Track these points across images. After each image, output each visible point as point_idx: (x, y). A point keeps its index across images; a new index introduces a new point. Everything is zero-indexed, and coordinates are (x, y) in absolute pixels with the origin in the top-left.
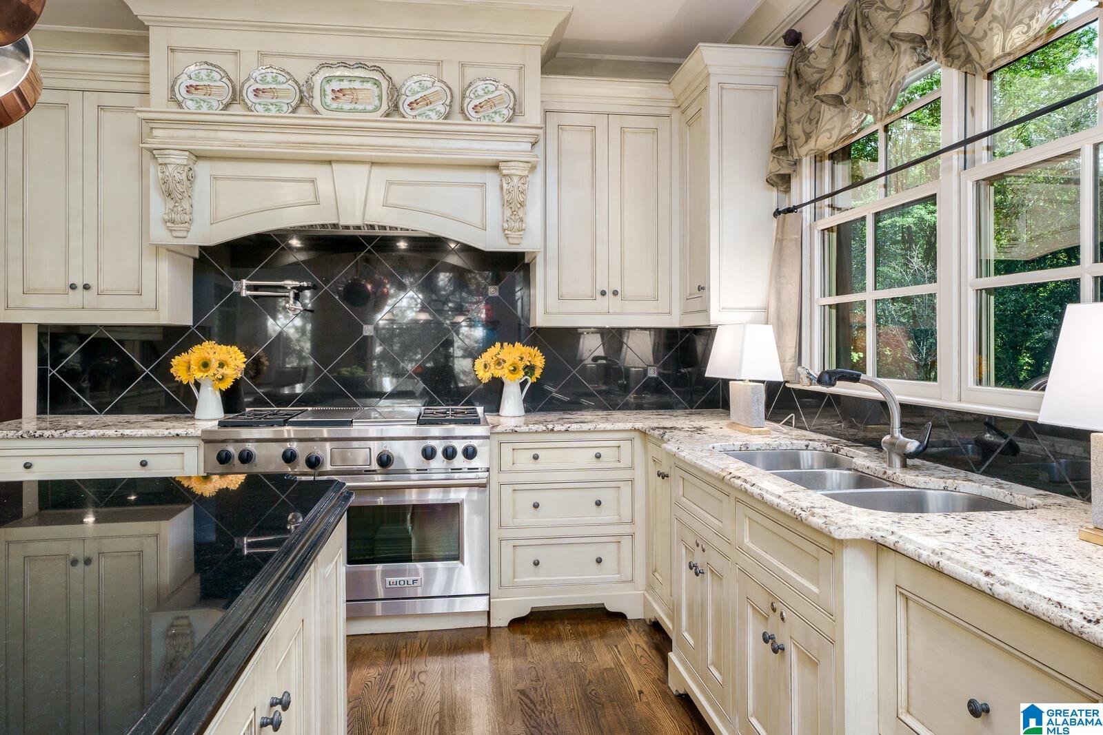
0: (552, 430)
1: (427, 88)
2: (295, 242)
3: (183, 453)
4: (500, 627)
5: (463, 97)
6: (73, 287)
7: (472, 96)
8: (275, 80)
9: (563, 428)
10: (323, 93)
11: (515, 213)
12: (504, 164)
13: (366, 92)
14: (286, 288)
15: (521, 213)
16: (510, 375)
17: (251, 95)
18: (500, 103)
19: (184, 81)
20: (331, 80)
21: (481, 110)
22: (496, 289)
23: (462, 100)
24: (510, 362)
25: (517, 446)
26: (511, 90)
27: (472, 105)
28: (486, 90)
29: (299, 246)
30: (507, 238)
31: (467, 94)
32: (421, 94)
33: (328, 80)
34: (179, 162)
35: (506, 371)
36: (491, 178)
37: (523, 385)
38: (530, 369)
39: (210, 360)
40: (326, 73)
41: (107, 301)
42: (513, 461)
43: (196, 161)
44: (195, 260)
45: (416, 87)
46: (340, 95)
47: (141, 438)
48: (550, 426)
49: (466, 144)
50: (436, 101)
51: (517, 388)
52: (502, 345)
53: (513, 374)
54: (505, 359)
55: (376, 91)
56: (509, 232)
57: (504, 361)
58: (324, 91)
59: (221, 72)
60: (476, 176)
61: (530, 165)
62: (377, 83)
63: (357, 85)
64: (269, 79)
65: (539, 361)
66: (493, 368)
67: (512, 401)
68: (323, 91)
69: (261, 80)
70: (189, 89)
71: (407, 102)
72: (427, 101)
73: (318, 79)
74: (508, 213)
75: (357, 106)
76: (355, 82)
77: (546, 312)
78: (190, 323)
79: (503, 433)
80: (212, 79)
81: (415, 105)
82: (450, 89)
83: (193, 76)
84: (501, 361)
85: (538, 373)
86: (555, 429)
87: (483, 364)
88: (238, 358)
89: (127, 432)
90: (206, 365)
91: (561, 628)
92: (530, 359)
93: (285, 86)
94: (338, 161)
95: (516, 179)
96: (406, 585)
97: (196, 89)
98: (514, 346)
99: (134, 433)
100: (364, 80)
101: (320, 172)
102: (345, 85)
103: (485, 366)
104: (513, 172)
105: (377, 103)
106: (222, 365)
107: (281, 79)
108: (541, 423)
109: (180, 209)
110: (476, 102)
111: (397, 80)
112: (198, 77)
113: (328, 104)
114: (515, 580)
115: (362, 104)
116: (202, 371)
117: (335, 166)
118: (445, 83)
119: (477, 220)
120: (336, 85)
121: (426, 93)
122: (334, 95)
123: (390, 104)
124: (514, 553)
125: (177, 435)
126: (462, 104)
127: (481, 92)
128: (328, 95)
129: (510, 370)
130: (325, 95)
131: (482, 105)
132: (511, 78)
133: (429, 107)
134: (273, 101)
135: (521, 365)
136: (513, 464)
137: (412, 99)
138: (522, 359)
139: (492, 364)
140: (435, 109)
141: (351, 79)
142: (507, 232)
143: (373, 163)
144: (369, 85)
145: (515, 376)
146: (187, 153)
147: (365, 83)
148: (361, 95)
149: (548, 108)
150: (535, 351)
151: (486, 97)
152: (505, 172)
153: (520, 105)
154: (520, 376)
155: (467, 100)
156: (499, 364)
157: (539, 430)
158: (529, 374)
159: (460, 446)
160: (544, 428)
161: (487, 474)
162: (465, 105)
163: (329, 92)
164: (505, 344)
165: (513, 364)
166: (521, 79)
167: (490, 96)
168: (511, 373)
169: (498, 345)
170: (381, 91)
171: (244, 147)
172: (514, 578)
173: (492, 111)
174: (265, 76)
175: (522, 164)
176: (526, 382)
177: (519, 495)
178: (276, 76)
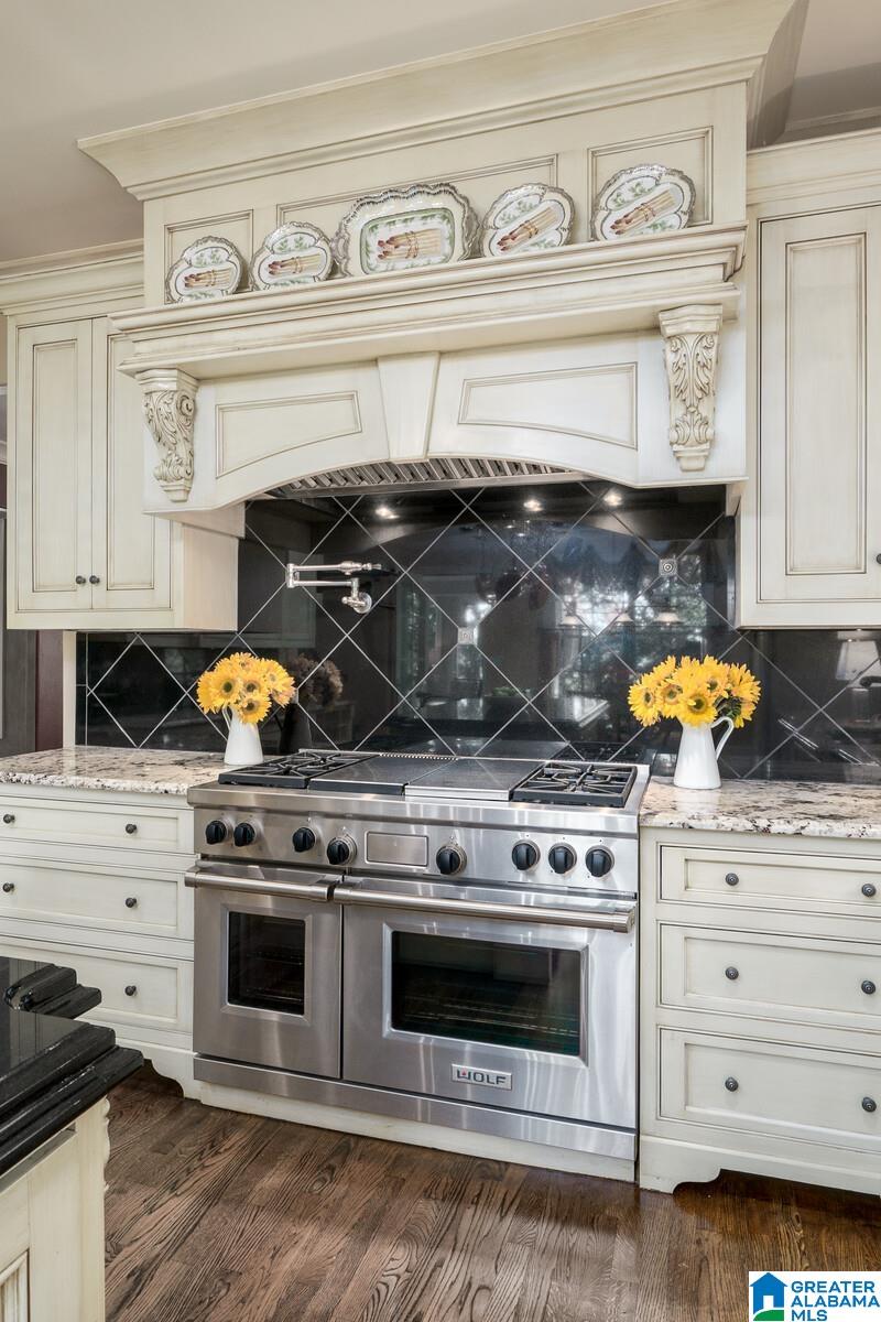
0: (766, 831)
1: (531, 208)
2: (384, 512)
3: (177, 819)
4: (657, 1192)
5: (595, 208)
6: (80, 581)
7: (611, 205)
8: (300, 245)
9: (790, 829)
10: (365, 249)
11: (692, 409)
12: (667, 314)
13: (430, 234)
14: (343, 574)
15: (704, 410)
16: (691, 714)
17: (265, 274)
18: (663, 209)
19: (183, 271)
20: (376, 227)
21: (630, 226)
22: (672, 563)
23: (593, 213)
24: (691, 692)
25: (693, 854)
26: (685, 178)
27: (611, 221)
28: (638, 190)
29: (392, 517)
30: (678, 458)
31: (602, 204)
32: (521, 221)
33: (373, 226)
34: (166, 387)
35: (682, 707)
36: (644, 349)
37: (717, 733)
38: (730, 705)
39: (234, 681)
40: (368, 214)
41: (118, 599)
42: (687, 881)
43: (197, 387)
44: (241, 540)
45: (512, 211)
46: (390, 247)
47: (125, 792)
48: (763, 823)
49: (594, 289)
50: (547, 226)
51: (708, 739)
52: (678, 664)
53: (698, 713)
54: (681, 686)
55: (445, 228)
56: (681, 448)
57: (680, 690)
58: (367, 245)
59: (228, 248)
60: (618, 352)
61: (720, 309)
62: (446, 215)
63: (416, 225)
64: (291, 244)
65: (749, 690)
66: (659, 701)
67: (697, 760)
68: (364, 243)
69: (281, 249)
70: (190, 280)
71: (498, 238)
72: (530, 230)
73: (355, 228)
74: (679, 411)
75: (416, 261)
76: (413, 223)
77: (760, 600)
78: (234, 627)
79: (665, 828)
80: (217, 261)
81: (510, 242)
82: (570, 199)
83: (194, 262)
84: (675, 690)
85: (747, 712)
86: (774, 829)
87: (644, 694)
88: (277, 678)
89: (109, 783)
90: (228, 687)
91: (782, 1228)
92: (729, 686)
93: (313, 251)
94: (388, 357)
95: (691, 340)
96: (485, 1083)
97: (197, 280)
98: (701, 663)
99: (116, 786)
100: (427, 214)
101: (361, 379)
102: (399, 229)
103: (647, 697)
104: (688, 327)
105: (447, 249)
106: (251, 688)
107: (308, 240)
108: (745, 811)
109: (175, 458)
110: (618, 215)
111: (481, 203)
112: (202, 264)
113: (373, 267)
114: (689, 1108)
115: (425, 255)
116: (222, 696)
117: (382, 366)
118: (561, 192)
119: (620, 432)
120: (384, 233)
121: (528, 216)
122: (382, 250)
123: (466, 245)
124: (687, 1057)
125: (166, 792)
126: (592, 223)
127: (627, 195)
128: (373, 252)
129: (690, 708)
130: (368, 252)
131: (629, 218)
132: (687, 157)
133: (534, 239)
134: (293, 277)
135: (711, 698)
136: (687, 887)
137: (504, 232)
138: (713, 686)
139: (658, 694)
140: (542, 242)
141: (407, 217)
142: (676, 448)
143: (442, 354)
144: (435, 223)
145: (699, 717)
146: (175, 372)
147: (429, 220)
148: (422, 242)
149: (765, 214)
150: (739, 671)
151: (638, 203)
152: (669, 331)
153: (704, 204)
154: (710, 717)
155: (602, 214)
156: (671, 694)
157: (739, 829)
158: (730, 713)
159: (581, 847)
160: (749, 826)
161: (633, 904)
162: (597, 224)
163: (374, 246)
164: (685, 660)
165: (695, 695)
166: (706, 157)
167: (644, 199)
168: (693, 712)
169: (671, 660)
170: (453, 227)
171: (245, 349)
172: (686, 1104)
173: (649, 224)
174: (286, 241)
175: (702, 310)
176: (725, 725)
177: (698, 950)
178: (301, 239)
